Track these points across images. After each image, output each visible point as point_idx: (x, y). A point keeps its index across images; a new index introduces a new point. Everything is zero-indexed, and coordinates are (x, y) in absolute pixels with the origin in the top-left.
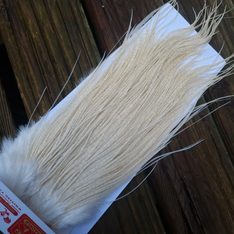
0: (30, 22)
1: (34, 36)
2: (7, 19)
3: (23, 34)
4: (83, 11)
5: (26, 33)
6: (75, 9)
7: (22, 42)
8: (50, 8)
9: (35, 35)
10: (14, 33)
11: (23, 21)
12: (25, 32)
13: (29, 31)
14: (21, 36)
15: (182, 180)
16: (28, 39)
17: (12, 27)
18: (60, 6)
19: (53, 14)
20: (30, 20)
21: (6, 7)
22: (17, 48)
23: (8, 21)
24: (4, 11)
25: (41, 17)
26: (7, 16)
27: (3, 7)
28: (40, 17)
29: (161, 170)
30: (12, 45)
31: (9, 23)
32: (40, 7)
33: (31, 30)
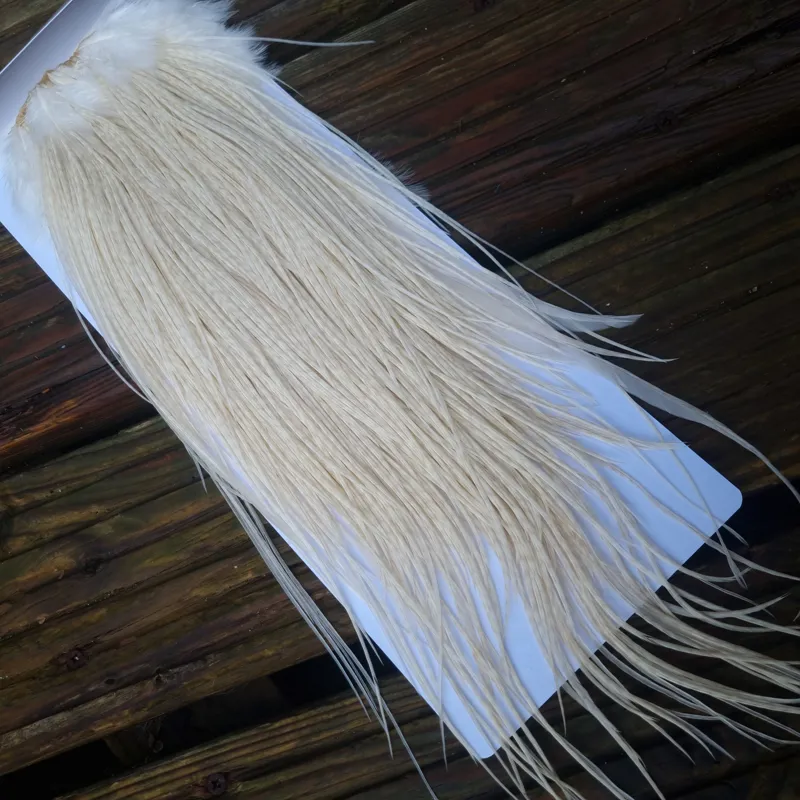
0: (202, 592)
1: (250, 576)
2: (200, 665)
3: (247, 610)
4: (145, 424)
5: (239, 600)
6: (141, 450)
7: (273, 612)
8: (145, 530)
9: (245, 574)
10: (246, 640)
11: (200, 614)
12: (238, 606)
13: (233, 592)
14: (253, 615)
15: (704, 60)
16: (263, 593)
17: (227, 647)
18: (133, 500)
19: (164, 522)
20: (195, 593)
21: (158, 672)
22: (294, 626)
23: (205, 661)
24: (171, 677)
25: (182, 556)
26: (191, 665)
27: (158, 680)
28: (180, 562)
29: (676, 131)
30: (285, 643)
31: (212, 656)
32: (148, 563)
33: (227, 586)
